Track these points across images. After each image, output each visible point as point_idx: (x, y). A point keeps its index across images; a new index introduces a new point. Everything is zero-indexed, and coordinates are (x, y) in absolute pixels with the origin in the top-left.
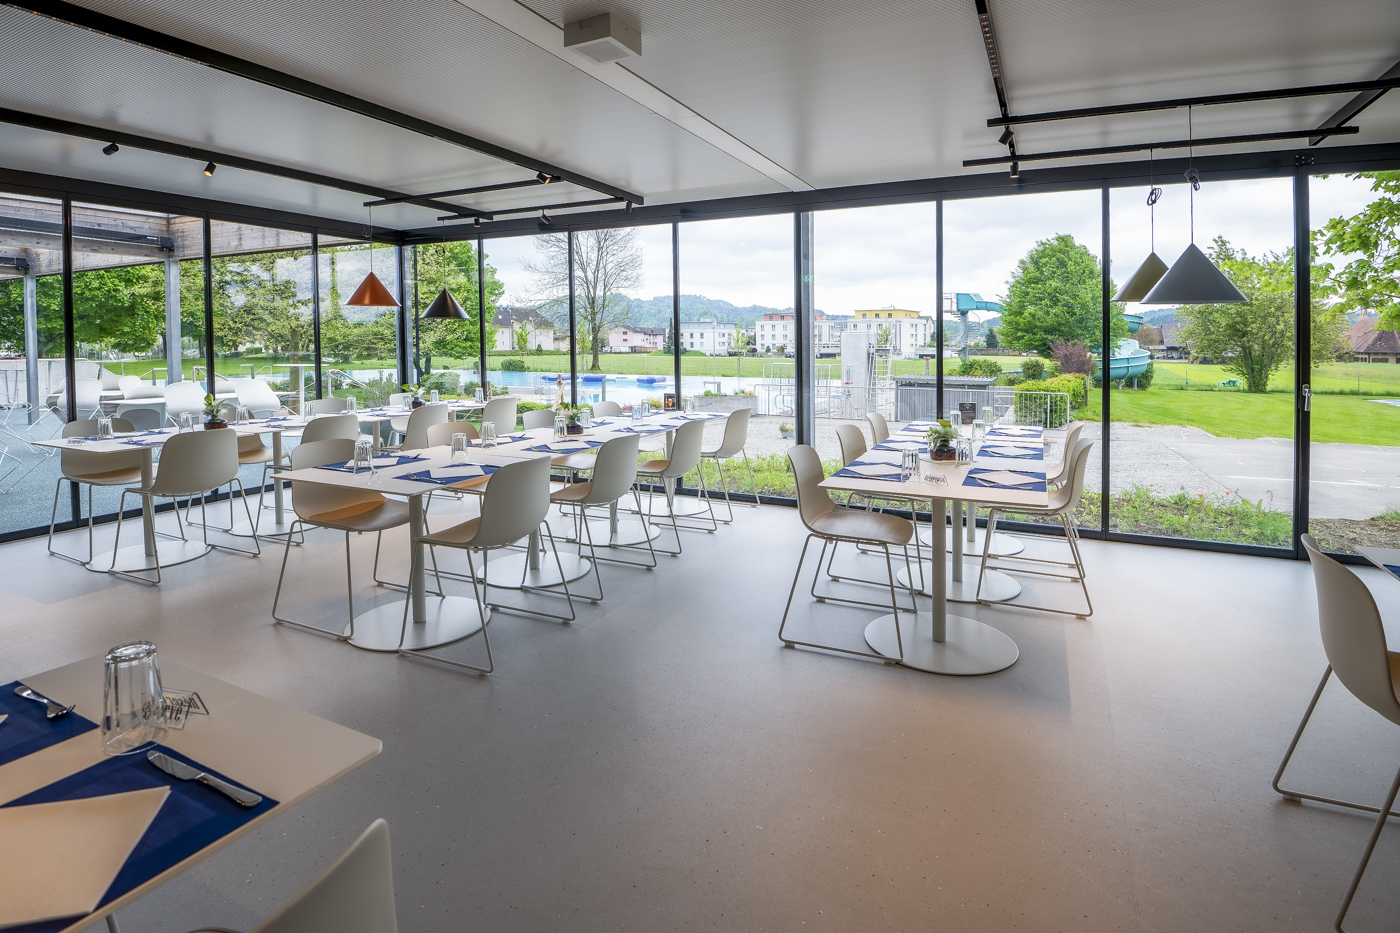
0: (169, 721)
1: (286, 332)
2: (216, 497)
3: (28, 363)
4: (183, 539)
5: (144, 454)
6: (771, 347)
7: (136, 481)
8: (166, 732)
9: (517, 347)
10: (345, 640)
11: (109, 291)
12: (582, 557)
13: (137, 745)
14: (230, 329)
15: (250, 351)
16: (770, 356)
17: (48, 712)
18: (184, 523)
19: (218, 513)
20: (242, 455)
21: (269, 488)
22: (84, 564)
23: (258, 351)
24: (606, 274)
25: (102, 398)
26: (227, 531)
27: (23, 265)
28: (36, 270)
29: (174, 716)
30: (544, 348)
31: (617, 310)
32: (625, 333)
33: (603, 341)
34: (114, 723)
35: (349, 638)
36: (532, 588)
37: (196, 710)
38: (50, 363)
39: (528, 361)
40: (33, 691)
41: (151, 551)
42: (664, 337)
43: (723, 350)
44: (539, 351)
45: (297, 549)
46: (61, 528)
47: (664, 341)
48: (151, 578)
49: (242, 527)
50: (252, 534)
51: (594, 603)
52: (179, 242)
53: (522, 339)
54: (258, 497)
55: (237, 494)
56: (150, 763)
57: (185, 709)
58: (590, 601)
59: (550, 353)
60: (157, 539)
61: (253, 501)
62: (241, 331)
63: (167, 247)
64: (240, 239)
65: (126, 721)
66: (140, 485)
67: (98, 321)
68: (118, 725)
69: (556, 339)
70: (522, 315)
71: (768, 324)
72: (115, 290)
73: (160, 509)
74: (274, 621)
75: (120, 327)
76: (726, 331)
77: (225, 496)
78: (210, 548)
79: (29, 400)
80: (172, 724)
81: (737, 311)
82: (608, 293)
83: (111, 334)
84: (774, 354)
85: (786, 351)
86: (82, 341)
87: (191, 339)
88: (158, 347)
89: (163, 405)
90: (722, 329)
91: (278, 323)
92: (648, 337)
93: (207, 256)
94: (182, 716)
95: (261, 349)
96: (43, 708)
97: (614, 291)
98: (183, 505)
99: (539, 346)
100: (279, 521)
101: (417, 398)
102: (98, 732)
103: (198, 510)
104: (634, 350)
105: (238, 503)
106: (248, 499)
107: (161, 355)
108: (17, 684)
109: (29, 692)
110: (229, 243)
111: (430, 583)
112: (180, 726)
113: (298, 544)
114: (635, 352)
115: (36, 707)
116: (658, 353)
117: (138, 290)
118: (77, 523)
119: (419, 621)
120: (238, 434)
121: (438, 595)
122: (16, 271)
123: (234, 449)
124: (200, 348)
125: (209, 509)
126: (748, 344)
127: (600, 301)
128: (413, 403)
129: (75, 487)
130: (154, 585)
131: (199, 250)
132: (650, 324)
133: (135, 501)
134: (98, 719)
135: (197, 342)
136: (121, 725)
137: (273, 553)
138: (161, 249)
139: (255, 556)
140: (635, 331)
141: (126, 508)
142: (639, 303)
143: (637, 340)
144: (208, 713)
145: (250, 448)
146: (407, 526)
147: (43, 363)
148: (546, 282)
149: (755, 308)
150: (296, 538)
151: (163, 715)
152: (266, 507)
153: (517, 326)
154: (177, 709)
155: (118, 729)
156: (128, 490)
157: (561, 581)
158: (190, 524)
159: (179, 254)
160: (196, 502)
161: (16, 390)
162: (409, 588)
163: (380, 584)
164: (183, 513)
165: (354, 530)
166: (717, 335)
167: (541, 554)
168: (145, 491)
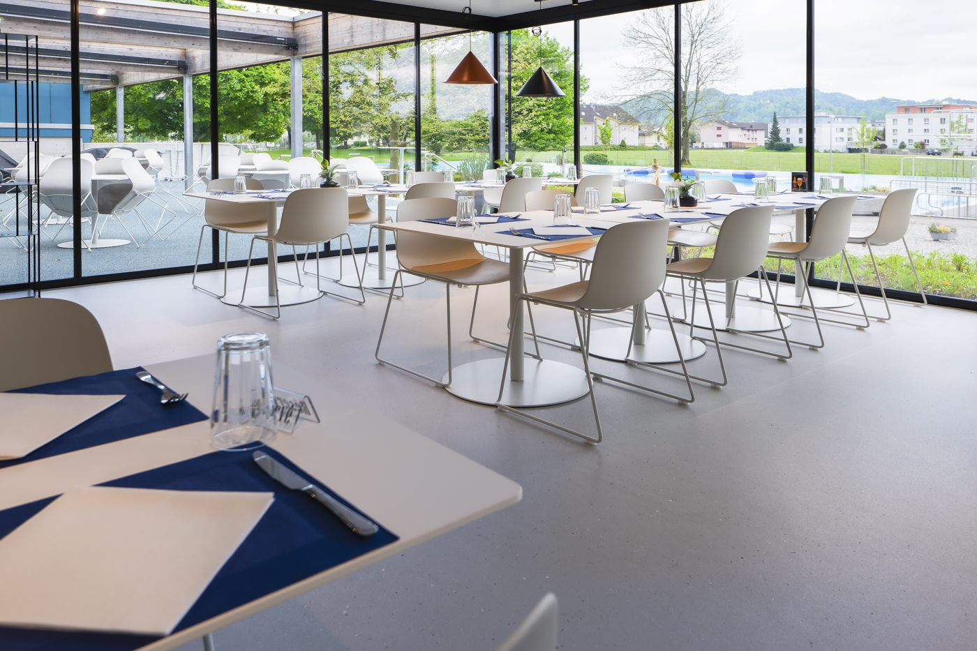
0: (278, 423)
1: (388, 123)
2: (328, 253)
3: (185, 145)
4: (300, 285)
5: (269, 207)
6: (906, 143)
7: (264, 230)
8: (275, 434)
9: (600, 142)
10: (443, 388)
11: (248, 92)
12: (694, 338)
13: (244, 442)
14: (342, 122)
15: (357, 144)
16: (905, 153)
17: (163, 397)
18: (301, 272)
19: (329, 266)
20: (351, 216)
21: (374, 249)
22: (219, 298)
23: (364, 144)
24: (699, 68)
25: (239, 170)
26: (337, 282)
27: (183, 66)
28: (192, 70)
29: (283, 418)
30: (628, 143)
31: (713, 104)
32: (719, 128)
33: (693, 137)
34: (222, 416)
35: (447, 386)
36: (639, 363)
37: (306, 416)
38: (202, 145)
39: (611, 155)
40: (153, 377)
41: (273, 292)
42: (766, 133)
43: (842, 146)
44: (623, 146)
45: (397, 302)
46: (203, 268)
47: (766, 137)
48: (272, 312)
49: (350, 279)
50: (358, 285)
51: (715, 387)
52: (302, 42)
53: (605, 136)
54: (364, 255)
55: (347, 252)
56: (256, 465)
57: (295, 413)
58: (709, 384)
59: (634, 148)
60: (278, 283)
61: (360, 258)
62: (350, 123)
63: (292, 46)
64: (352, 36)
65: (234, 416)
66: (266, 234)
67: (239, 117)
68: (225, 420)
69: (642, 135)
70: (605, 111)
71: (903, 118)
72: (253, 92)
73: (283, 259)
74: (377, 362)
75: (256, 122)
76: (846, 126)
77: (336, 253)
78: (322, 294)
79: (186, 174)
80: (280, 426)
81: (859, 105)
82: (701, 88)
83: (249, 127)
84: (911, 150)
85: (927, 147)
86: (227, 132)
87: (310, 133)
88: (284, 139)
89: (287, 175)
90: (840, 123)
91: (381, 115)
92: (746, 132)
93: (326, 53)
94: (292, 420)
95: (366, 142)
96: (160, 393)
97: (708, 86)
98: (301, 257)
99: (623, 142)
100: (381, 277)
101: (509, 173)
102: (207, 423)
103: (313, 263)
104: (729, 145)
105: (348, 260)
106: (356, 256)
107: (287, 146)
108: (140, 369)
109: (149, 376)
110: (343, 40)
111: (528, 346)
112: (290, 431)
113: (398, 298)
114: (731, 147)
115: (153, 390)
116: (759, 148)
117: (269, 89)
118: (216, 265)
119: (517, 379)
120: (349, 195)
121: (535, 357)
122: (178, 71)
123: (345, 210)
124: (317, 141)
125: (322, 262)
126: (876, 139)
127: (693, 96)
128: (507, 177)
129: (216, 234)
130: (274, 319)
131: (318, 48)
132: (752, 119)
133: (261, 250)
134: (208, 412)
135: (315, 136)
136: (229, 420)
137: (376, 303)
138: (287, 48)
139: (360, 304)
140: (731, 126)
141: (253, 257)
142: (736, 98)
143: (735, 136)
144: (319, 421)
145: (358, 208)
146: (508, 283)
147: (197, 145)
148: (633, 78)
149: (884, 101)
150: (397, 292)
151: (273, 414)
152: (370, 265)
153: (600, 122)
154: (289, 411)
155: (225, 424)
156: (257, 237)
157: (679, 359)
158: (306, 273)
159: (302, 51)
160: (312, 256)
161: (177, 166)
162: (508, 348)
163: (476, 341)
164: (300, 264)
165: (455, 283)
166: (834, 129)
167: (646, 330)
168: (271, 239)
